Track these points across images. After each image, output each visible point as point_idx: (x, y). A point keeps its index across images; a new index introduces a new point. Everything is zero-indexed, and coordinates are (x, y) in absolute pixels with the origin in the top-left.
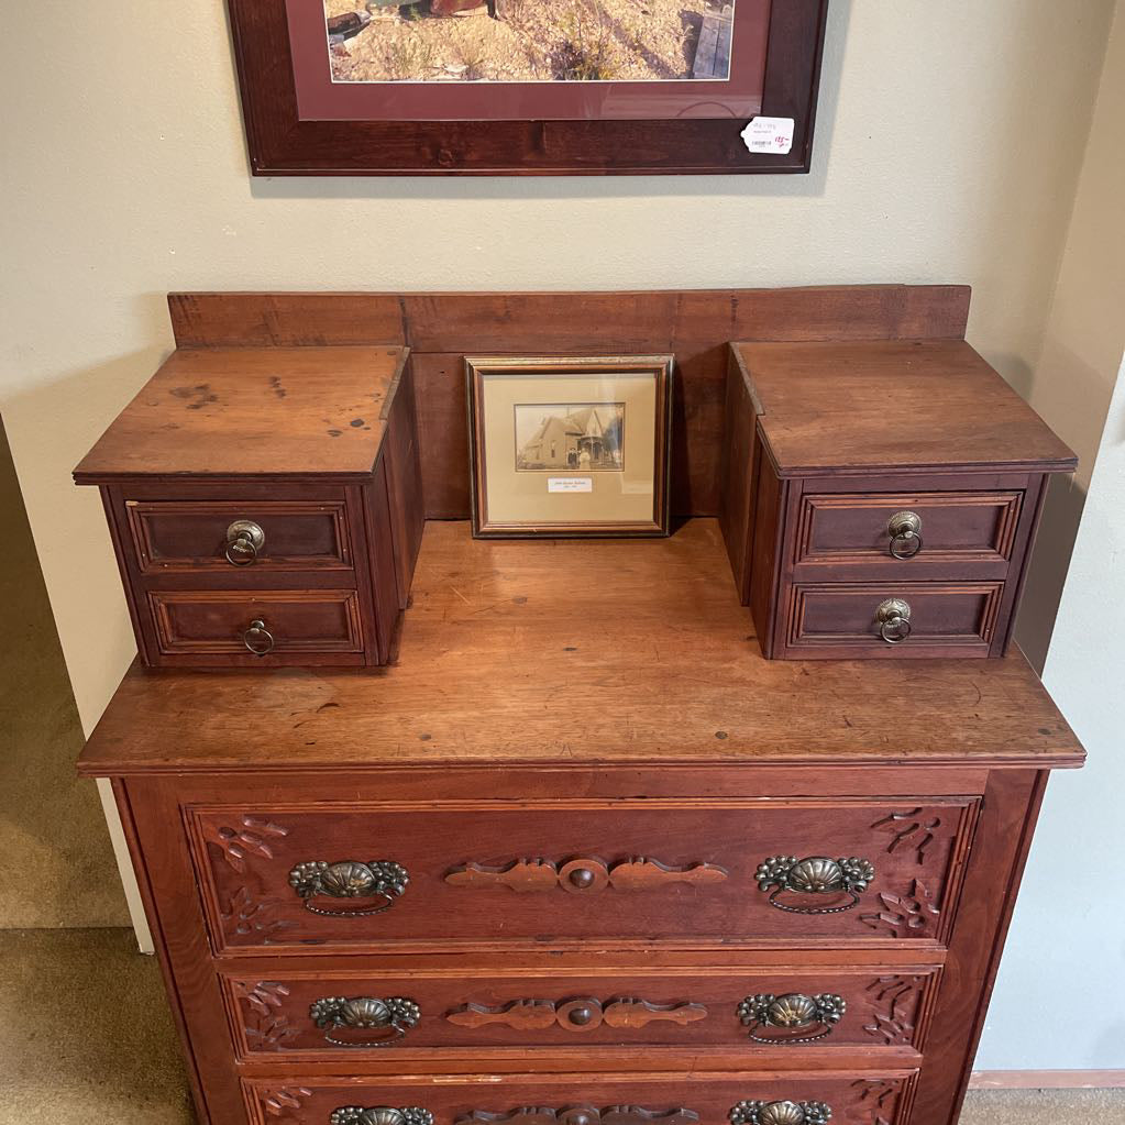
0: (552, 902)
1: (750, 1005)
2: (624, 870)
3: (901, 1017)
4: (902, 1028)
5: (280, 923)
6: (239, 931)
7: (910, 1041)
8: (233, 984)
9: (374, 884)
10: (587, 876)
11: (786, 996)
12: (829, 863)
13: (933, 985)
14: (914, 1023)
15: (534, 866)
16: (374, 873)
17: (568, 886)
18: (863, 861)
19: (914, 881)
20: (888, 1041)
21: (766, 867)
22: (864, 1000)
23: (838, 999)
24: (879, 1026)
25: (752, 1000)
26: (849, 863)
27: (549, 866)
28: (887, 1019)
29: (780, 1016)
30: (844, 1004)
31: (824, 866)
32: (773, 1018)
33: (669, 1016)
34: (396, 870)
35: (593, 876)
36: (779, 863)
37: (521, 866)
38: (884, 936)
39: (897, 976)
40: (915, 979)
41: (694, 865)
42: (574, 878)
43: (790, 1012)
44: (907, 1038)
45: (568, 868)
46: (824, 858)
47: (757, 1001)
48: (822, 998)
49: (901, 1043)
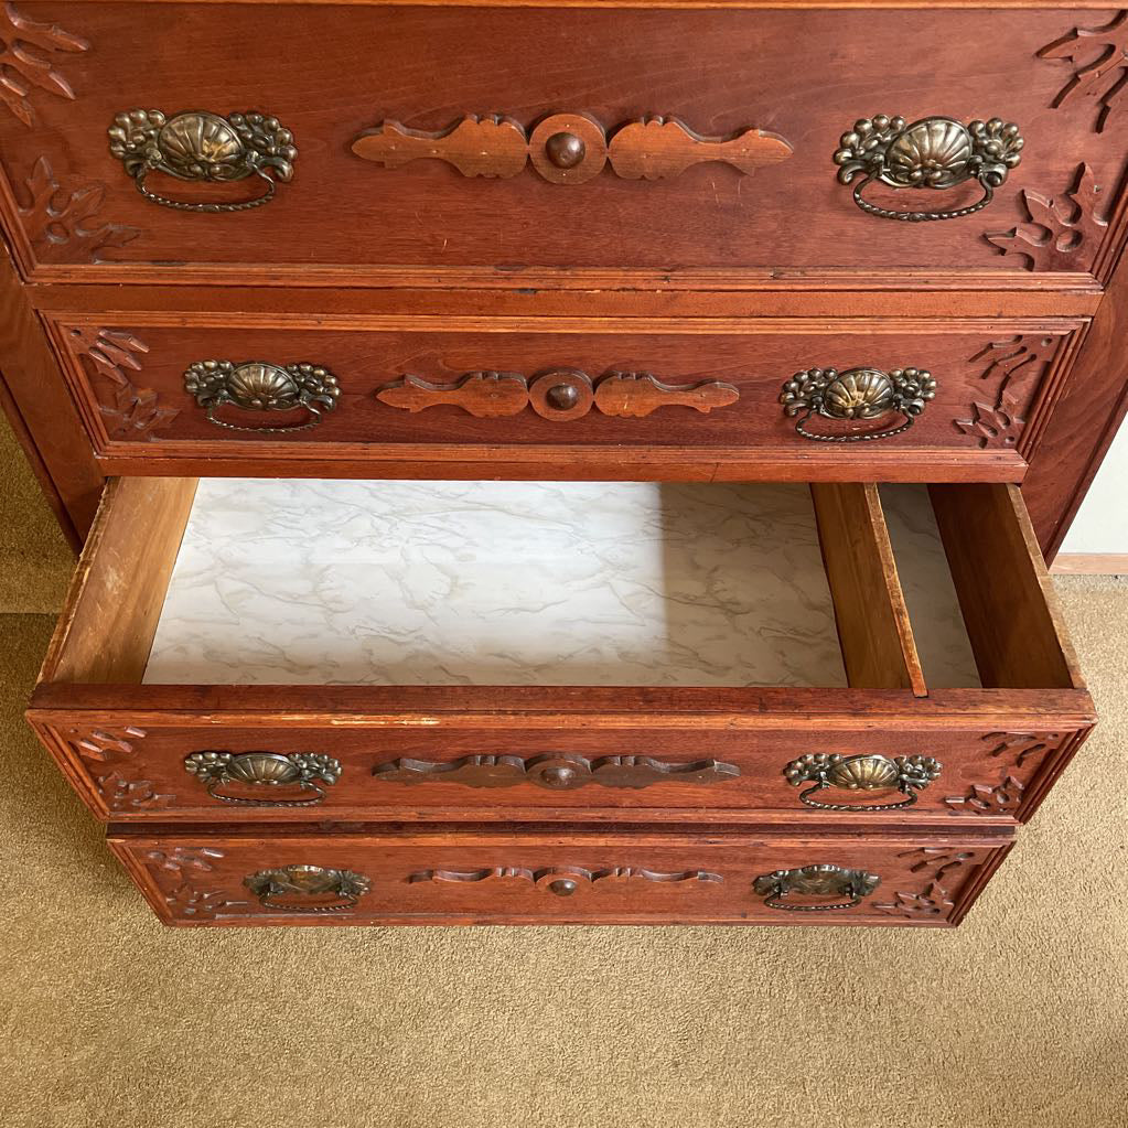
0: (520, 202)
1: (801, 383)
2: (631, 135)
3: (1010, 404)
4: (1008, 422)
5: (111, 227)
6: (52, 239)
7: (1015, 442)
8: (63, 331)
9: (242, 155)
10: (574, 146)
11: (854, 371)
12: (955, 129)
13: (1070, 350)
14: (1026, 416)
15: (490, 125)
16: (239, 133)
17: (544, 169)
18: (1008, 126)
19: (1082, 168)
20: (984, 443)
21: (854, 138)
22: (963, 378)
23: (927, 375)
24: (977, 418)
25: (805, 377)
26: (987, 130)
27: (515, 127)
28: (990, 410)
29: (841, 401)
30: (933, 384)
31: (947, 132)
32: (830, 404)
33: (686, 399)
34: (273, 130)
35: (583, 147)
36: (876, 128)
37: (470, 123)
38: (1015, 268)
39: (1019, 337)
40: (1044, 344)
41: (740, 132)
42: (553, 149)
43: (856, 393)
44: (1012, 439)
45: (543, 132)
46: (949, 120)
47: (812, 378)
48: (905, 376)
49: (1003, 446)
